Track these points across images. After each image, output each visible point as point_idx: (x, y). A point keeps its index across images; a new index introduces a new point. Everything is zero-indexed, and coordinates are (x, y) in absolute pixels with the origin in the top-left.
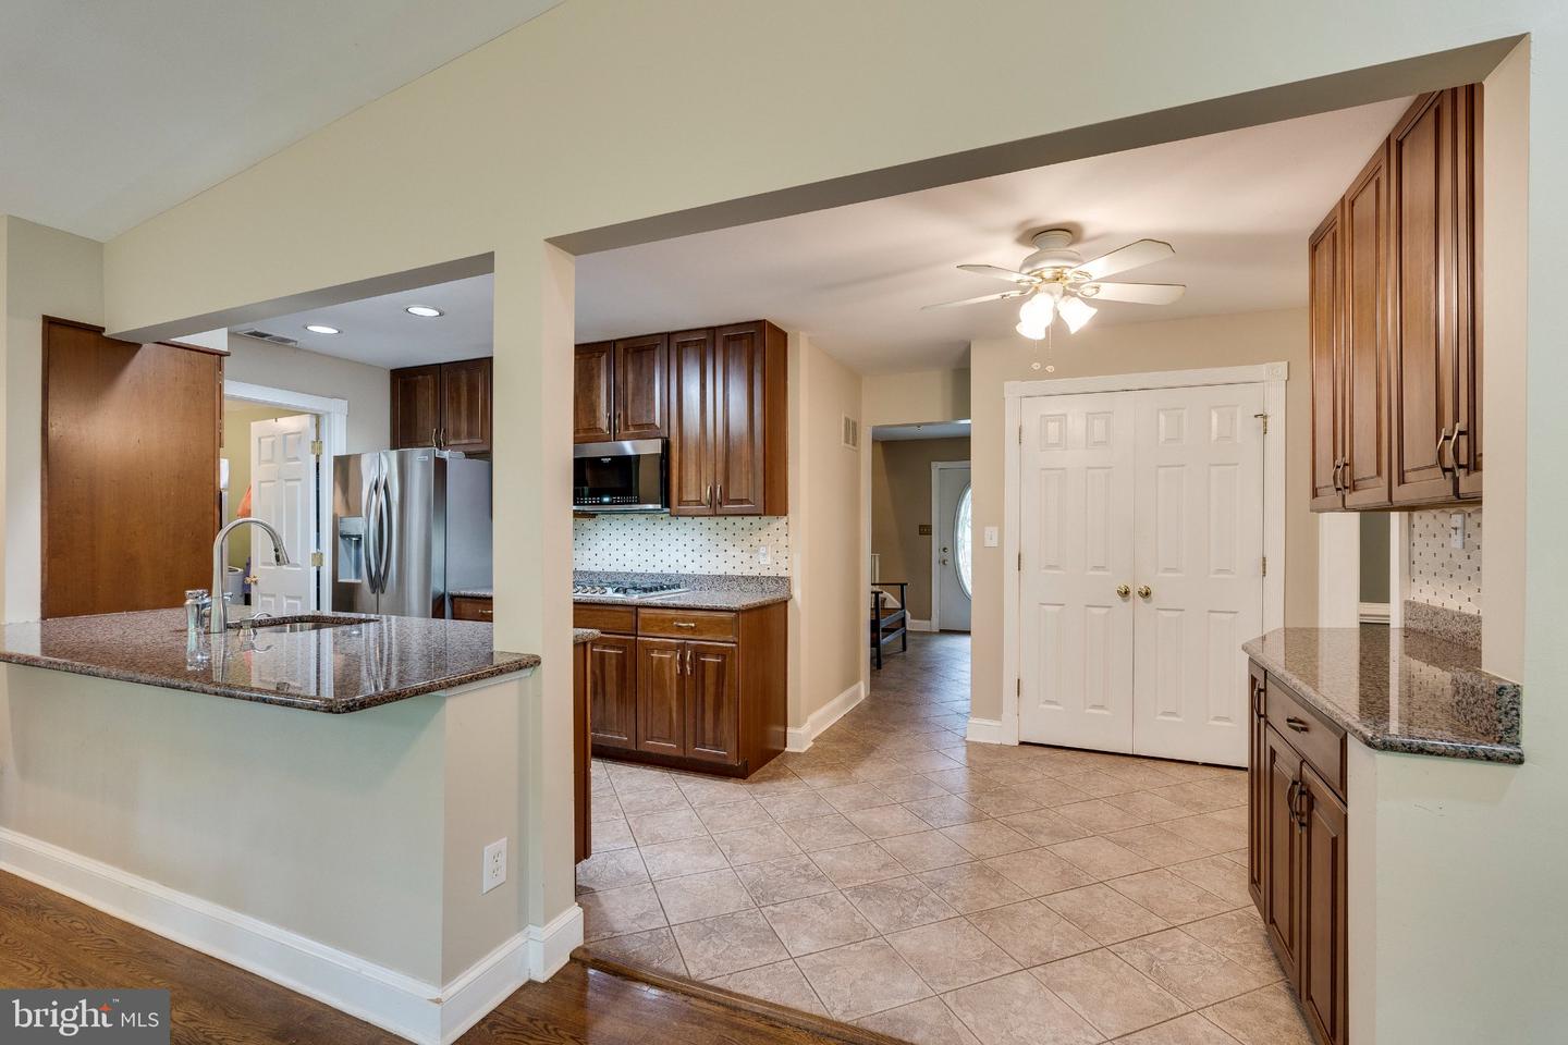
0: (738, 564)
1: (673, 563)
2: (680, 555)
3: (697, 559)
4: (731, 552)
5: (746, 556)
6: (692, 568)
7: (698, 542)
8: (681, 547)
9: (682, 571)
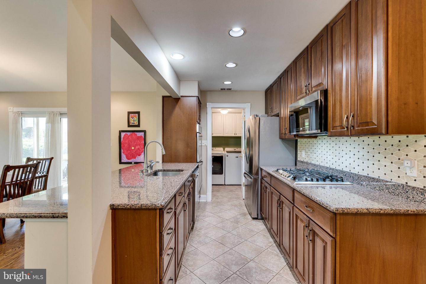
0: (388, 172)
1: (348, 165)
2: (351, 160)
3: (361, 164)
4: (383, 162)
5: (394, 167)
6: (357, 170)
7: (361, 153)
8: (352, 156)
9: (353, 171)
